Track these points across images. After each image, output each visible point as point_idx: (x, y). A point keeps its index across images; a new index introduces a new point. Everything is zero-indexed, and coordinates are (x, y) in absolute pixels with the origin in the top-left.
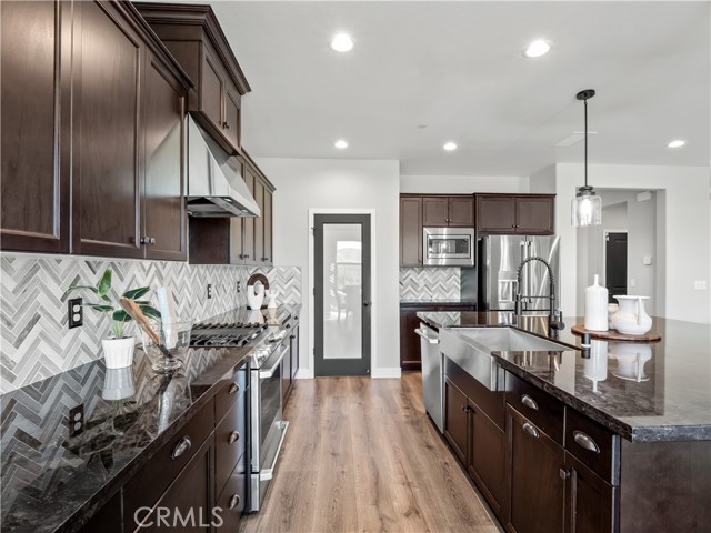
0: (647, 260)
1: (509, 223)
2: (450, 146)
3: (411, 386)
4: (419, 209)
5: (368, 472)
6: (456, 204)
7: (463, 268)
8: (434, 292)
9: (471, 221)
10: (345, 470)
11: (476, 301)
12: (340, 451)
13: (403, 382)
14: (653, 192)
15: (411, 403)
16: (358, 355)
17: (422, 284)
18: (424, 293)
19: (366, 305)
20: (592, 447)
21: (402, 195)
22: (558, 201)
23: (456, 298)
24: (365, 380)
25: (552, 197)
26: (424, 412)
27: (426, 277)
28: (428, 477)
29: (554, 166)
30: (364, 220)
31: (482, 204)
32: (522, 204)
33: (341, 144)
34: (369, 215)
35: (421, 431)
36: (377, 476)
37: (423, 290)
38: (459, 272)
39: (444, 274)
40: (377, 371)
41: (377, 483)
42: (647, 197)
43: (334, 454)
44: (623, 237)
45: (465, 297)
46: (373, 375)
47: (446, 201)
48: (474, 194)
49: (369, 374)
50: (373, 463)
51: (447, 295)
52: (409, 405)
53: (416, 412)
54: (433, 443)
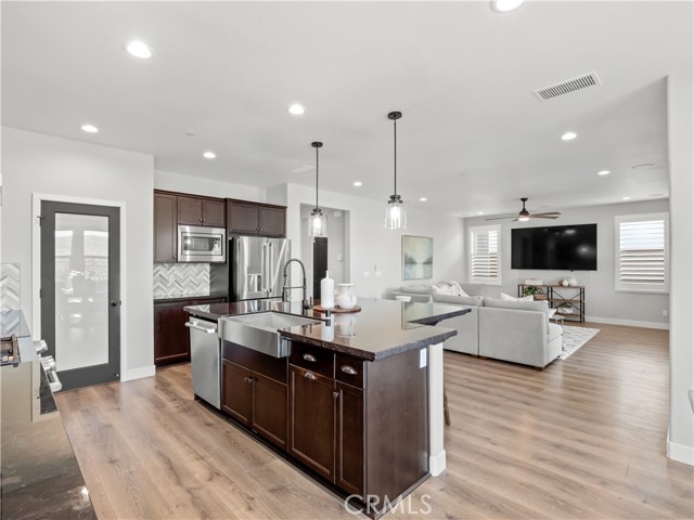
0: (339, 258)
1: (254, 226)
2: (209, 155)
3: (170, 380)
4: (172, 207)
5: (158, 463)
6: (209, 206)
7: (212, 264)
8: (184, 288)
9: (222, 222)
10: (132, 470)
11: (227, 293)
12: (118, 455)
13: (158, 379)
14: (343, 212)
15: (176, 395)
16: (104, 360)
17: (171, 279)
18: (174, 289)
19: (114, 305)
20: (352, 372)
21: (156, 191)
22: (288, 211)
23: (206, 291)
24: (114, 385)
25: (284, 208)
26: (193, 398)
27: (176, 272)
28: (216, 446)
29: (286, 185)
30: (113, 214)
31: (232, 209)
32: (264, 212)
33: (90, 129)
34: (119, 208)
35: (196, 415)
36: (168, 462)
37: (173, 286)
38: (208, 267)
39: (194, 269)
40: (126, 374)
41: (172, 468)
42: (339, 214)
43: (112, 462)
44: (325, 240)
45: (213, 290)
46: (123, 378)
47: (199, 202)
48: (226, 200)
49: (119, 378)
50: (161, 455)
51: (198, 289)
52: (175, 398)
53: (185, 401)
54: (210, 421)
